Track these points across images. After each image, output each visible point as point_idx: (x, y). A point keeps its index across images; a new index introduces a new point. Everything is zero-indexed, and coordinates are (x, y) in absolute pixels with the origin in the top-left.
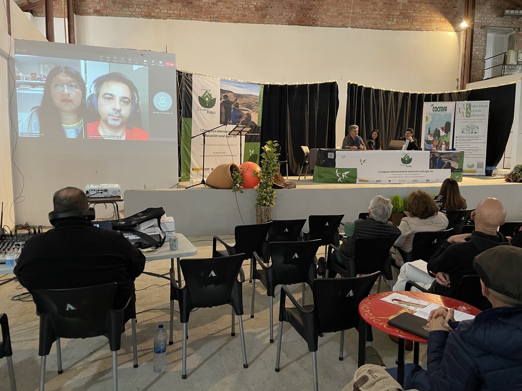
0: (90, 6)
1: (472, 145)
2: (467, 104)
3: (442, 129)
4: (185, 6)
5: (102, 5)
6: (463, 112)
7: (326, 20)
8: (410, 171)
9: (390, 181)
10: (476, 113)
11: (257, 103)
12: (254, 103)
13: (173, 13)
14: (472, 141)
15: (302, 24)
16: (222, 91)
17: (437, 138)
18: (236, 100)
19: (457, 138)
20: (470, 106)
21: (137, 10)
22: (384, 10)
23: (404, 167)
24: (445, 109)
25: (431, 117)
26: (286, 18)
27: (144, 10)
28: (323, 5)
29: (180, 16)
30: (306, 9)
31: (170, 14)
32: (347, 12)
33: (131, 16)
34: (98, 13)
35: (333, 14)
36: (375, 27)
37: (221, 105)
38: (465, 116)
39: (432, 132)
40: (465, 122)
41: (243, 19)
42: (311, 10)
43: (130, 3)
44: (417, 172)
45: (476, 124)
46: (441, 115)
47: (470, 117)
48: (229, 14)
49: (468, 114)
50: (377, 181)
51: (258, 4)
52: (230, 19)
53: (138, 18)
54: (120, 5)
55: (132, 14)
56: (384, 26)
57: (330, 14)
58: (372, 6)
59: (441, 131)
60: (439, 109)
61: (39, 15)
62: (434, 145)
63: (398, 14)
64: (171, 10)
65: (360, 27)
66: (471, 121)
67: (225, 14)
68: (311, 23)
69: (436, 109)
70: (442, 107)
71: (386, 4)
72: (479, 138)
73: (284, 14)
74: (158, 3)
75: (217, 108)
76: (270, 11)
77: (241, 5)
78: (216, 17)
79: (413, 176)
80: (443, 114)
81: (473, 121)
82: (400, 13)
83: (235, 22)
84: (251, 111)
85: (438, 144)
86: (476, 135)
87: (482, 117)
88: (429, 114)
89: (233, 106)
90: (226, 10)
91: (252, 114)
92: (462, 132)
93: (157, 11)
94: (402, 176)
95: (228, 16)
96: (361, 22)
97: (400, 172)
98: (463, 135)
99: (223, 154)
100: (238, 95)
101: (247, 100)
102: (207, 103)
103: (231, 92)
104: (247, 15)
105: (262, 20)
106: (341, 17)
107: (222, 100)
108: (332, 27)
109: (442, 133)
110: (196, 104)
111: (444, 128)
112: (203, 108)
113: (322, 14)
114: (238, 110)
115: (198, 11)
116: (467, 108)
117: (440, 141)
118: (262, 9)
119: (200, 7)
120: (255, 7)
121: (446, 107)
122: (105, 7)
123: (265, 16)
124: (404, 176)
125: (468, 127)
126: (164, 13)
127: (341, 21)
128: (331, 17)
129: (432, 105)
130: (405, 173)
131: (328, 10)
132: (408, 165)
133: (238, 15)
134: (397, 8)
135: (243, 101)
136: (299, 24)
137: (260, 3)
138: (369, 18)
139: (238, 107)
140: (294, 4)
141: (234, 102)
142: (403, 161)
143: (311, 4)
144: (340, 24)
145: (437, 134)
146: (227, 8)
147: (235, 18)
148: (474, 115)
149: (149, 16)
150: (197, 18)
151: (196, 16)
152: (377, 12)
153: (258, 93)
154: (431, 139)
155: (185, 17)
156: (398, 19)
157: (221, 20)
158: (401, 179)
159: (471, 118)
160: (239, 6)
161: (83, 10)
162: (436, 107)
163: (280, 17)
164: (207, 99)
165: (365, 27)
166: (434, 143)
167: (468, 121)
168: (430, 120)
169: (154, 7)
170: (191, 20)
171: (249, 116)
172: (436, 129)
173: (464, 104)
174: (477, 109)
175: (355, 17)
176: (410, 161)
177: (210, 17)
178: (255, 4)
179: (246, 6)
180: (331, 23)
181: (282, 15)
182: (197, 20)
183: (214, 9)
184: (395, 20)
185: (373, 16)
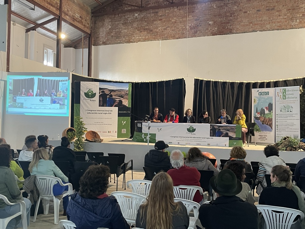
0: (101, 40)
1: (289, 121)
2: (283, 89)
3: (266, 108)
4: (148, 33)
5: (107, 39)
6: (281, 96)
7: (239, 28)
8: (194, 138)
9: (179, 143)
10: (290, 96)
11: (127, 94)
12: (125, 94)
13: (142, 38)
14: (288, 118)
15: (221, 34)
16: (100, 89)
17: (263, 115)
18: (110, 93)
19: (277, 116)
20: (285, 91)
21: (123, 39)
22: (288, 15)
23: (190, 134)
24: (267, 93)
25: (257, 99)
26: (211, 31)
27: (127, 39)
28: (237, 19)
29: (145, 39)
30: (224, 23)
31: (140, 39)
32: (257, 21)
33: (120, 43)
34: (104, 43)
35: (245, 23)
36: (280, 28)
37: (100, 96)
38: (282, 99)
39: (259, 111)
40: (283, 103)
41: (182, 36)
42: (228, 23)
43: (120, 36)
44: (200, 138)
45: (290, 105)
46: (265, 98)
47: (285, 99)
48: (174, 34)
49: (284, 97)
50: (169, 142)
51: (192, 25)
52: (174, 37)
53: (123, 43)
54: (115, 38)
55: (120, 42)
56: (288, 27)
57: (243, 23)
58: (277, 13)
59: (265, 110)
60: (263, 94)
61: (78, 48)
62: (261, 121)
63: (301, 15)
64: (140, 36)
65: (267, 30)
66: (287, 102)
67: (171, 35)
68: (228, 32)
69: (261, 94)
70: (265, 92)
71: (289, 9)
72: (294, 115)
73: (209, 29)
74: (134, 33)
75: (97, 98)
76: (200, 28)
77: (181, 27)
78: (166, 37)
79: (196, 140)
80: (266, 97)
81: (288, 102)
82: (303, 15)
83: (177, 39)
84: (123, 99)
85: (264, 120)
86: (291, 113)
87: (294, 99)
88: (256, 97)
89: (108, 97)
90: (172, 32)
91: (123, 101)
92: (281, 111)
93: (133, 38)
94: (188, 140)
95: (173, 35)
96: (268, 26)
97: (187, 137)
98: (281, 113)
99: (102, 124)
100: (112, 90)
101: (119, 93)
102: (90, 95)
103: (107, 89)
104: (184, 33)
105: (194, 35)
106: (251, 25)
107: (101, 94)
108: (244, 33)
109: (267, 112)
110: (83, 96)
111: (268, 108)
112: (87, 98)
113: (237, 25)
114: (113, 98)
115: (156, 35)
116: (283, 92)
117: (265, 118)
118: (194, 28)
119: (157, 32)
120: (190, 27)
121: (268, 92)
122: (108, 40)
123: (196, 32)
124: (189, 140)
125: (285, 107)
126: (137, 39)
127: (252, 27)
128: (244, 26)
129: (258, 91)
130: (190, 138)
131: (241, 21)
132: (192, 133)
133: (179, 34)
134: (300, 11)
135: (115, 93)
136: (220, 34)
137: (193, 24)
138: (275, 23)
139: (112, 97)
140: (216, 21)
141: (109, 94)
142: (189, 130)
143: (229, 19)
144: (251, 30)
145: (262, 112)
146: (173, 30)
147: (177, 36)
148: (289, 98)
149: (129, 42)
150: (155, 39)
151: (154, 38)
152: (282, 17)
153: (127, 88)
154: (259, 116)
155: (148, 40)
156: (301, 20)
157: (168, 39)
158: (187, 142)
159: (287, 100)
160: (179, 28)
161: (97, 43)
162: (261, 92)
163: (206, 31)
164: (90, 94)
165: (272, 29)
166: (261, 119)
167: (284, 102)
168: (257, 102)
169: (132, 36)
170: (152, 41)
171: (121, 102)
172: (262, 108)
173: (281, 90)
174: (290, 92)
175: (263, 23)
176: (194, 130)
177: (162, 38)
178: (190, 25)
179: (185, 27)
180: (244, 30)
181: (208, 29)
182: (155, 40)
183: (165, 32)
184: (298, 21)
185: (278, 20)
